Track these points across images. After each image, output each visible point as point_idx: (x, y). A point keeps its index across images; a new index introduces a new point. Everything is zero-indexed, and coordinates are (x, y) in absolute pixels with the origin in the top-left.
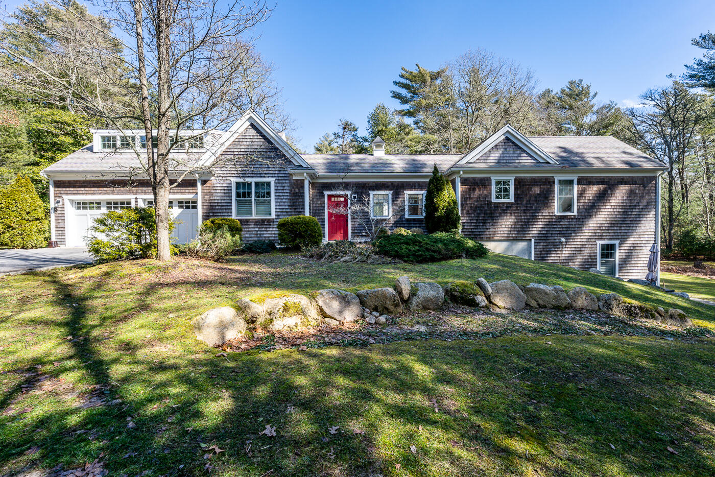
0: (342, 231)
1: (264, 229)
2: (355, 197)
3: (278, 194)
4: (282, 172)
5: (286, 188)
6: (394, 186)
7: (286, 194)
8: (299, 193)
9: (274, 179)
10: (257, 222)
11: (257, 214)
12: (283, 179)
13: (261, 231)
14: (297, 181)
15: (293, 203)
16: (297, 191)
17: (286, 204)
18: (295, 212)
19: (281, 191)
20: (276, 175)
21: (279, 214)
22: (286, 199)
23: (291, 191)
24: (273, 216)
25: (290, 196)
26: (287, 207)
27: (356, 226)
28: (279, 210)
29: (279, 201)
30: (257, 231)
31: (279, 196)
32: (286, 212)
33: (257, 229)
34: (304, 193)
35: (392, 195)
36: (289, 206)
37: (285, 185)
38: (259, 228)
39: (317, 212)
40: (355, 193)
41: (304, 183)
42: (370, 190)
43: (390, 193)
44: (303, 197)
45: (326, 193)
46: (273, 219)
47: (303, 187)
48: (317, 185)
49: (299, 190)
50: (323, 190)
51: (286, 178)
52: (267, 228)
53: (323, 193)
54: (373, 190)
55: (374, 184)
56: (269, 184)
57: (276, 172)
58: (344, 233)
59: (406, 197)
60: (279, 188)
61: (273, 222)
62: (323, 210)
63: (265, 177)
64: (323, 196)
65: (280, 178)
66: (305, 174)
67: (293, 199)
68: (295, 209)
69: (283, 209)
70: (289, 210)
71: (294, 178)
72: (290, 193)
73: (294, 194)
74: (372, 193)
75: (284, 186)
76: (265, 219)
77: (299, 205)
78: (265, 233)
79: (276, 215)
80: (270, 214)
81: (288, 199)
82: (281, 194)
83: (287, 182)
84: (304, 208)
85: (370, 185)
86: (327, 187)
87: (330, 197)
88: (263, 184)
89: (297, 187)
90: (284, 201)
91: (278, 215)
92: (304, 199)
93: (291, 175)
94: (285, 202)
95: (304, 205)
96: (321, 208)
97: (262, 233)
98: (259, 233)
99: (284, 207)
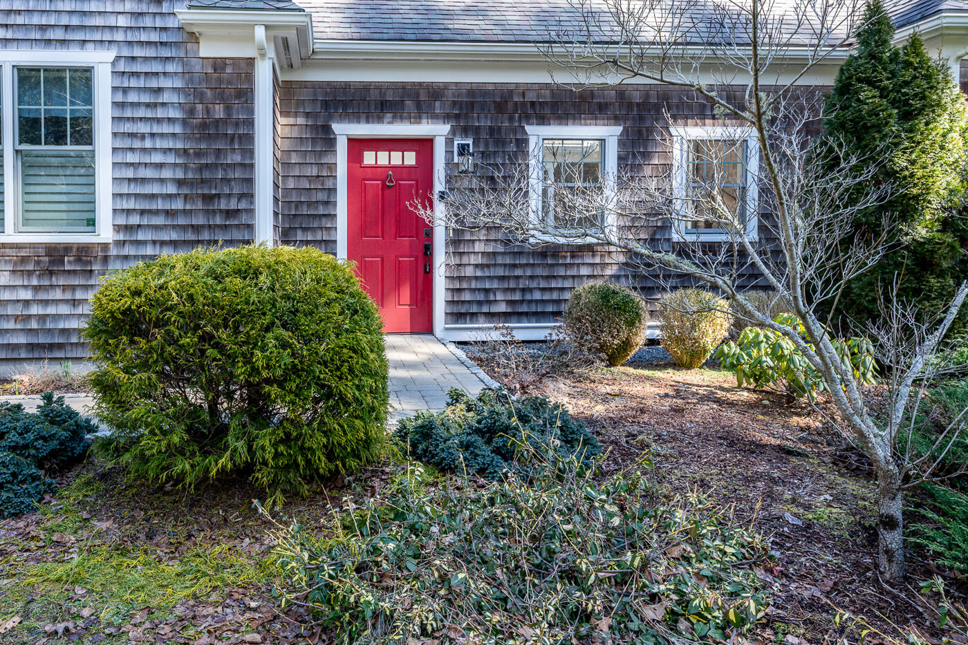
0: (406, 294)
1: (58, 295)
2: (463, 150)
3: (128, 128)
4: (148, 22)
5: (166, 97)
6: (630, 105)
7: (166, 129)
8: (225, 121)
9: (110, 55)
10: (24, 260)
11: (27, 220)
12: (150, 52)
13: (46, 302)
14: (219, 64)
15: (201, 168)
16: (219, 112)
17: (167, 174)
18: (209, 213)
19: (141, 113)
20: (120, 36)
21: (135, 220)
22: (166, 151)
23: (192, 111)
24: (105, 233)
25: (186, 137)
26: (171, 189)
27: (469, 272)
28: (131, 204)
29: (131, 158)
30: (27, 303)
31: (132, 135)
32: (168, 213)
33: (27, 295)
34: (250, 123)
35: (621, 143)
36: (180, 183)
37: (166, 83)
38: (36, 289)
39: (305, 210)
40: (465, 131)
41: (250, 77)
42: (528, 118)
43: (611, 133)
44: (246, 141)
45: (344, 130)
46: (105, 246)
47: (246, 95)
48: (305, 95)
49: (228, 109)
50: (330, 117)
51: (166, 53)
52: (73, 288)
53: (327, 129)
54: (542, 120)
55: (547, 96)
56: (84, 76)
57: (122, 21)
58: (414, 301)
59: (679, 154)
60: (133, 97)
61: (106, 259)
62: (330, 203)
63: (63, 42)
64: (330, 142)
65: (138, 52)
66: (260, 32)
67: (199, 154)
68: (208, 198)
69: (153, 197)
70: (178, 205)
71: (208, 50)
72: (184, 122)
73: (204, 125)
74: (537, 134)
75: (159, 90)
76: (67, 248)
77: (226, 181)
78: (64, 309)
79: (118, 228)
80: (92, 222)
81: (177, 151)
82: (143, 128)
83: (170, 68)
84: (250, 196)
85: (531, 97)
86: (345, 105)
87: (358, 146)
88: (55, 76)
89: (221, 97)
90: (157, 158)
91: (128, 228)
92: (251, 153)
93: (192, 36)
94: (160, 166)
95: (250, 181)
96: (321, 196)
97: (51, 310)
98: (35, 310)
99: (155, 189)
